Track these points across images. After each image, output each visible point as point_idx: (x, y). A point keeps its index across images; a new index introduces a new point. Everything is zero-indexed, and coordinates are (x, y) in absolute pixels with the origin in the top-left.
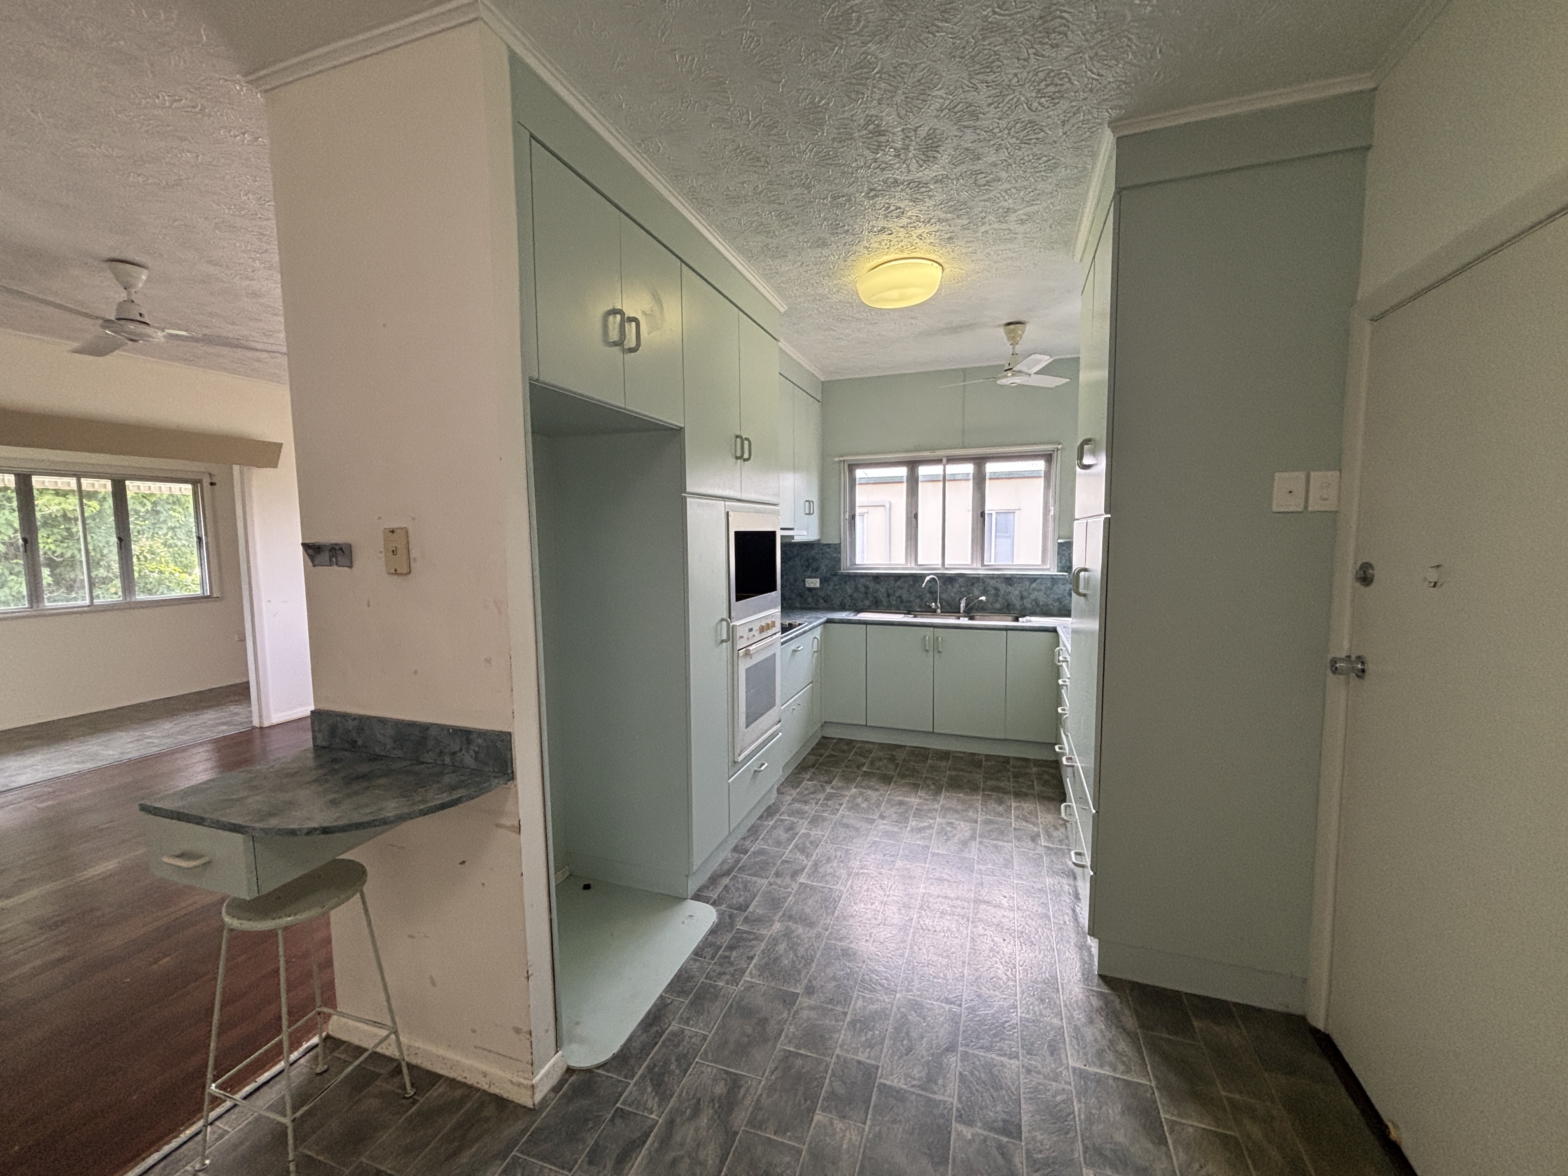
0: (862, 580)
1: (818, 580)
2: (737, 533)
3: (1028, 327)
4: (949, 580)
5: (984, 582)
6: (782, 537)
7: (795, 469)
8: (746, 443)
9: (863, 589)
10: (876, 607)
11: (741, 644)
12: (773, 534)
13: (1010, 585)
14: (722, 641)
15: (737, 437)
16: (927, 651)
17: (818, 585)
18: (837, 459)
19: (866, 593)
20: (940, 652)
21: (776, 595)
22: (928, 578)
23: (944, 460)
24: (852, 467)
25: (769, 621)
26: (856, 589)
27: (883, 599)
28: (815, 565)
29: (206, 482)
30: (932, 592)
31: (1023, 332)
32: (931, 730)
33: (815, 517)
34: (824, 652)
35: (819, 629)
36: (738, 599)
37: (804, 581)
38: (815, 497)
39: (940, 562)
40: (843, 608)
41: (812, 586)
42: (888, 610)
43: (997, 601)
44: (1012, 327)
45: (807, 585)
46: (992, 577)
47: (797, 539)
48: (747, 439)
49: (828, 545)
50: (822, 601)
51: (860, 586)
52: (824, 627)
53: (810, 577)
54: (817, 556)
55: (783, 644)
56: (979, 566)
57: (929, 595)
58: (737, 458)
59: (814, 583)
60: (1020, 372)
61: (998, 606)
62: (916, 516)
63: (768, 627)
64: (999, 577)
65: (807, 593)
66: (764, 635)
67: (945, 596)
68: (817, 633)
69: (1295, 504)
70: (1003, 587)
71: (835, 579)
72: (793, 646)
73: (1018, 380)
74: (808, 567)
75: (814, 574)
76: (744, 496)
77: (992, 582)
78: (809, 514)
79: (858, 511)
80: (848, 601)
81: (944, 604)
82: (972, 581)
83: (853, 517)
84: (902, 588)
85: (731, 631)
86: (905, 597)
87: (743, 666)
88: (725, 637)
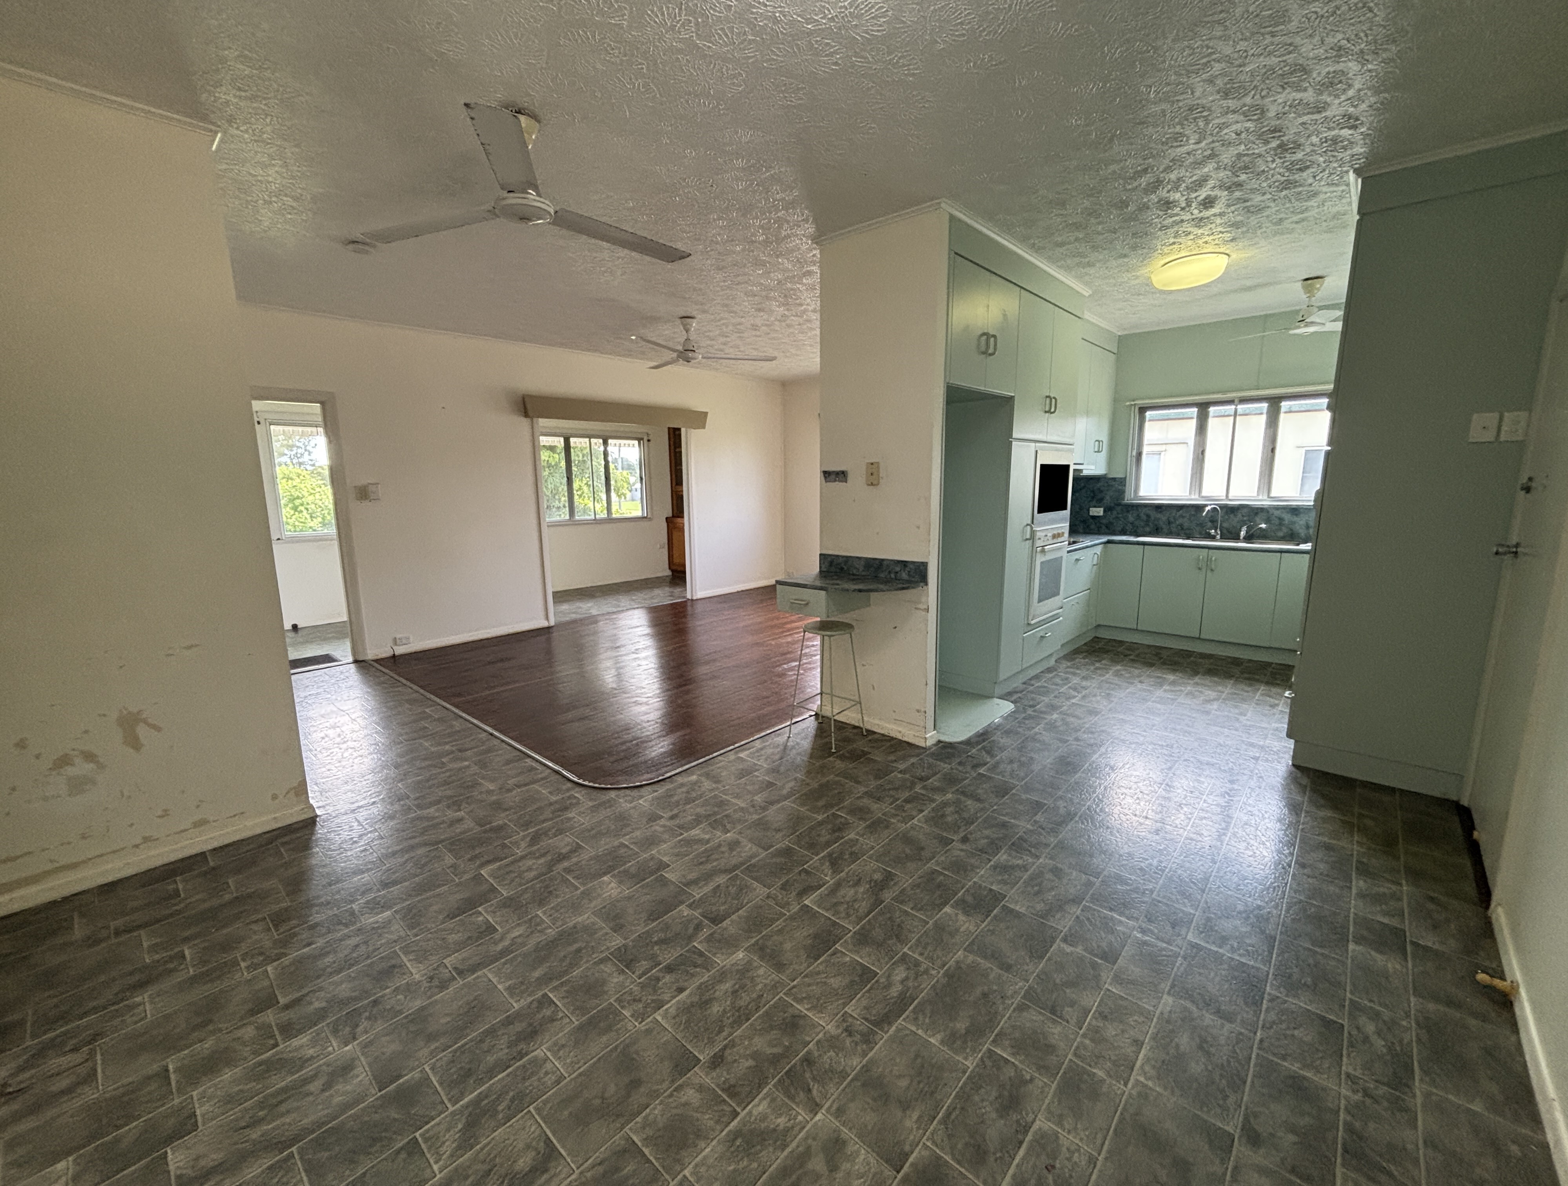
0: (1145, 510)
1: (1102, 509)
2: (1042, 465)
3: (1327, 281)
4: (1231, 510)
5: (1268, 512)
6: (1075, 470)
7: (1088, 413)
8: (1053, 400)
9: (1144, 518)
10: (1157, 532)
11: (1039, 543)
12: (1067, 467)
13: (1296, 515)
14: (1027, 539)
15: (1047, 397)
16: (1200, 569)
17: (1101, 514)
18: (1128, 403)
19: (1147, 521)
20: (1212, 570)
21: (1066, 513)
22: (1207, 509)
23: (1236, 401)
24: (1143, 410)
25: (1060, 532)
26: (1138, 517)
27: (1164, 526)
28: (1100, 496)
29: (646, 439)
30: (1213, 521)
31: (1321, 285)
32: (1197, 636)
33: (1103, 455)
34: (1103, 566)
35: (1100, 547)
36: (1040, 512)
37: (1088, 510)
38: (1104, 437)
39: (1224, 494)
40: (1123, 532)
41: (1096, 514)
42: (1169, 534)
43: (1281, 530)
44: (1309, 282)
45: (1091, 514)
46: (1277, 508)
47: (1085, 473)
48: (1054, 398)
49: (1114, 479)
50: (1104, 527)
51: (1142, 515)
52: (1105, 548)
53: (1095, 507)
54: (1102, 489)
55: (1069, 552)
56: (1265, 497)
57: (1210, 524)
58: (1046, 412)
59: (1098, 511)
60: (1312, 323)
61: (1281, 534)
62: (1203, 452)
63: (1059, 535)
64: (1284, 508)
65: (1091, 520)
66: (1055, 541)
67: (1225, 525)
68: (1098, 550)
69: (1489, 436)
70: (1287, 517)
71: (1119, 508)
72: (1076, 555)
73: (1311, 329)
74: (1093, 498)
75: (1099, 503)
76: (1049, 439)
77: (1277, 513)
78: (1098, 452)
79: (1146, 449)
80: (1129, 527)
81: (1225, 531)
82: (1254, 512)
83: (1139, 454)
84: (1183, 517)
85: (1033, 533)
86: (1186, 525)
87: (1040, 559)
88: (1028, 537)
